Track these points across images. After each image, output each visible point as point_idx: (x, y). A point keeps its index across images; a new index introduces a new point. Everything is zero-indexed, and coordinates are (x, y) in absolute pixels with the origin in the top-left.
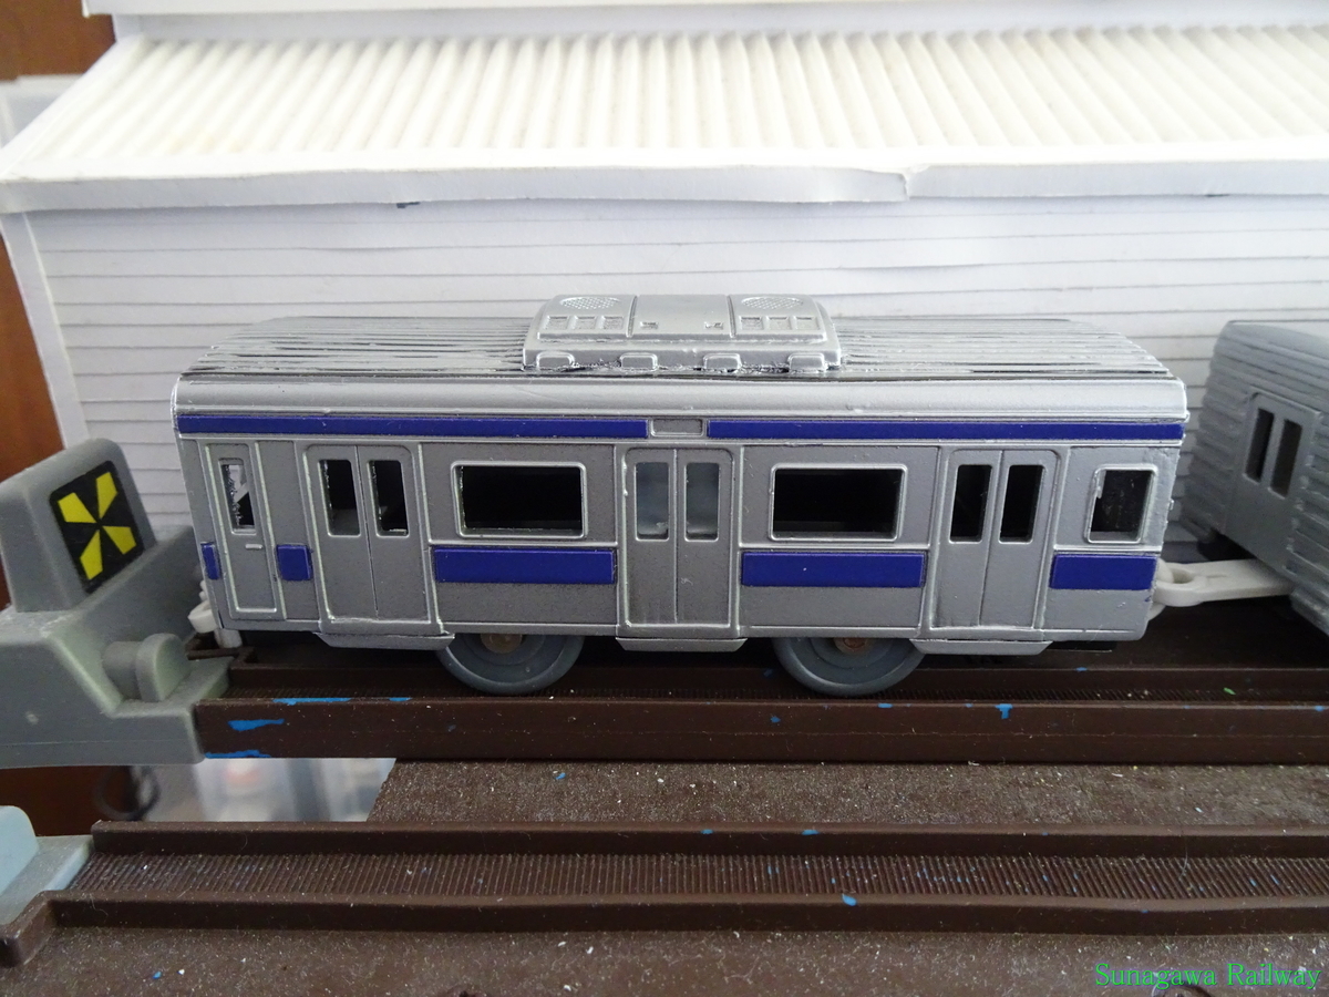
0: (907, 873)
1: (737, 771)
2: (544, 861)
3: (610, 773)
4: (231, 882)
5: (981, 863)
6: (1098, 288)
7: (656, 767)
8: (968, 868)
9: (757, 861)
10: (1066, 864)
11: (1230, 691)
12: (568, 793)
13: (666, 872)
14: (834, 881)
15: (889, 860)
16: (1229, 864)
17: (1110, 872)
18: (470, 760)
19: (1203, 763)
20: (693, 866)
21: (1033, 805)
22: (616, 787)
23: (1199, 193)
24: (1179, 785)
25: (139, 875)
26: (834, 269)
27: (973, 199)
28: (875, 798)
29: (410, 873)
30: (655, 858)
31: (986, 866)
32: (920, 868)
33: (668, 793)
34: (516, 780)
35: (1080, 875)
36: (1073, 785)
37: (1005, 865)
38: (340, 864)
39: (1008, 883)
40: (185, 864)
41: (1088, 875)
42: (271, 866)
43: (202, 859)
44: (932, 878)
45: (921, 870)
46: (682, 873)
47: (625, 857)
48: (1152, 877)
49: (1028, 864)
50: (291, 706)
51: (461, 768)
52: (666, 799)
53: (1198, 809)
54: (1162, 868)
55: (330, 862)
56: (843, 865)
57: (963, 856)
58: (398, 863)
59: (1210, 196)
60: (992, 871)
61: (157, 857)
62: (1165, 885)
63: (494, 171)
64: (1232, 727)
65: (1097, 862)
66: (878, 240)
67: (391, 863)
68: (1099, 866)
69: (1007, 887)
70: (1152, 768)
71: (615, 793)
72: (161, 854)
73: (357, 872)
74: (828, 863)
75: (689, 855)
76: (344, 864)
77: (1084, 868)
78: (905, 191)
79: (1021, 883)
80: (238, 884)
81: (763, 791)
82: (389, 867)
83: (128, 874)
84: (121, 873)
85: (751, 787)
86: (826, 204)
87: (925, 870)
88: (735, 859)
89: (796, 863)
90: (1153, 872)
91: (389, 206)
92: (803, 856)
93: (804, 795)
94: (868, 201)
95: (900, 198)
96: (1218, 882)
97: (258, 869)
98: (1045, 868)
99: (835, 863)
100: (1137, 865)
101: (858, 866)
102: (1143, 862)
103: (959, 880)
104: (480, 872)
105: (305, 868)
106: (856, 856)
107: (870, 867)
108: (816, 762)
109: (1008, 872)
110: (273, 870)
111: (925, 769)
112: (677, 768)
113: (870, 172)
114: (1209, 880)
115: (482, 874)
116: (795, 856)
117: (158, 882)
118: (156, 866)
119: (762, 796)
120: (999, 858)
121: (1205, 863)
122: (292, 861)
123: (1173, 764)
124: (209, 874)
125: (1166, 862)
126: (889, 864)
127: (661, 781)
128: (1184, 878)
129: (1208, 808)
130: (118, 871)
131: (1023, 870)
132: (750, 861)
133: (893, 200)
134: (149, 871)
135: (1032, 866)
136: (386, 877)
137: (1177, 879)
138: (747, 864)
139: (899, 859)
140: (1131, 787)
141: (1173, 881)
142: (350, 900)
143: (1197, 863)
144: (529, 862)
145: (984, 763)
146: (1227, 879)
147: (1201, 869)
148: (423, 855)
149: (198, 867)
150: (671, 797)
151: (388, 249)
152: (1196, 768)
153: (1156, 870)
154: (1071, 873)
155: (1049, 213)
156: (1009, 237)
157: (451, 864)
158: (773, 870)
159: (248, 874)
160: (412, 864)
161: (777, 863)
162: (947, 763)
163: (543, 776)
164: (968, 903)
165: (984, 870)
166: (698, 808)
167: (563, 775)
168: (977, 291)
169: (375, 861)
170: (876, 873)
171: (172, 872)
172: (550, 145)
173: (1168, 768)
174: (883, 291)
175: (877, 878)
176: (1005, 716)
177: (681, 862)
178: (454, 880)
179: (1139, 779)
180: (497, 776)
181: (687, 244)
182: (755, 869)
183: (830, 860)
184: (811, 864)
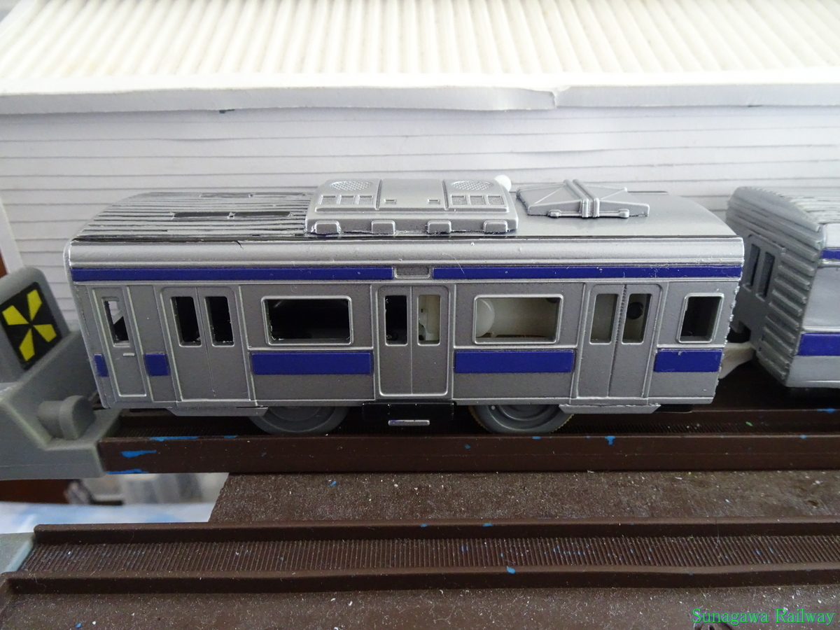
0: (547, 549)
1: (444, 479)
2: (322, 544)
3: (365, 481)
4: (124, 562)
5: (593, 541)
6: (677, 165)
7: (393, 477)
8: (585, 545)
9: (455, 543)
10: (645, 542)
11: (750, 424)
12: (338, 495)
13: (398, 551)
14: (502, 555)
15: (536, 540)
16: (744, 540)
17: (671, 547)
18: (276, 473)
19: (731, 470)
20: (415, 546)
21: (626, 499)
22: (368, 490)
23: (742, 104)
24: (716, 484)
25: (65, 558)
26: (507, 153)
27: (597, 108)
28: (529, 495)
29: (237, 554)
30: (391, 541)
31: (596, 544)
32: (556, 546)
33: (401, 493)
34: (305, 486)
35: (653, 549)
36: (651, 485)
37: (608, 543)
38: (194, 548)
39: (609, 555)
40: (94, 550)
41: (658, 548)
42: (149, 551)
43: (105, 547)
44: (562, 552)
45: (556, 547)
46: (408, 552)
47: (372, 541)
48: (697, 550)
49: (621, 542)
50: (161, 442)
51: (271, 478)
52: (400, 497)
53: (727, 501)
54: (703, 543)
55: (187, 548)
56: (508, 544)
57: (582, 538)
58: (230, 547)
59: (750, 106)
60: (600, 547)
61: (76, 546)
62: (704, 554)
63: (283, 89)
64: (750, 448)
65: (664, 540)
66: (536, 134)
67: (225, 548)
68: (665, 543)
69: (608, 558)
70: (700, 473)
71: (368, 494)
72: (79, 544)
73: (204, 554)
74: (499, 543)
75: (412, 539)
76: (195, 550)
77: (656, 544)
78: (554, 103)
79: (617, 555)
80: (128, 563)
81: (460, 491)
82: (225, 551)
83: (58, 558)
84: (54, 557)
85: (453, 489)
86: (502, 112)
87: (558, 547)
88: (441, 541)
89: (479, 543)
90: (697, 546)
91: (214, 112)
92: (483, 539)
93: (485, 495)
94: (530, 109)
95: (550, 107)
96: (737, 553)
97: (141, 553)
98: (632, 545)
99: (503, 544)
100: (688, 542)
101: (517, 545)
102: (692, 540)
103: (579, 553)
104: (281, 553)
105: (171, 551)
106: (516, 539)
107: (524, 546)
108: (494, 472)
109: (609, 547)
110: (150, 554)
111: (560, 475)
112: (407, 477)
113: (532, 91)
114: (731, 551)
115: (283, 554)
116: (478, 539)
117: (78, 562)
118: (77, 552)
119: (459, 495)
120: (604, 539)
121: (729, 540)
122: (163, 548)
123: (713, 470)
124: (110, 557)
125: (706, 540)
126: (536, 544)
127: (396, 485)
128: (716, 550)
129: (732, 499)
130: (53, 555)
131: (618, 546)
132: (451, 543)
133: (546, 108)
134: (72, 555)
135: (624, 544)
136: (222, 558)
137: (712, 550)
138: (449, 544)
139: (542, 540)
140: (687, 486)
141: (710, 552)
142: (199, 575)
143: (725, 539)
144: (313, 545)
145: (597, 471)
146: (742, 550)
147: (727, 544)
148: (246, 542)
149: (103, 552)
150: (402, 497)
151: (214, 140)
152: (727, 473)
153: (699, 545)
154: (648, 548)
155: (647, 116)
156: (621, 132)
157: (263, 547)
158: (465, 548)
159: (135, 557)
160: (239, 548)
161: (467, 544)
162: (574, 471)
163: (322, 483)
164: (584, 571)
165: (595, 547)
166: (419, 504)
167: (335, 482)
168: (599, 167)
169: (216, 546)
170: (528, 549)
171: (86, 556)
172: (321, 70)
173: (709, 473)
174: (539, 167)
175: (529, 552)
176: (611, 443)
177: (408, 544)
178: (266, 558)
179: (692, 481)
180: (294, 483)
181: (411, 136)
182: (453, 548)
183: (500, 541)
184: (488, 544)
